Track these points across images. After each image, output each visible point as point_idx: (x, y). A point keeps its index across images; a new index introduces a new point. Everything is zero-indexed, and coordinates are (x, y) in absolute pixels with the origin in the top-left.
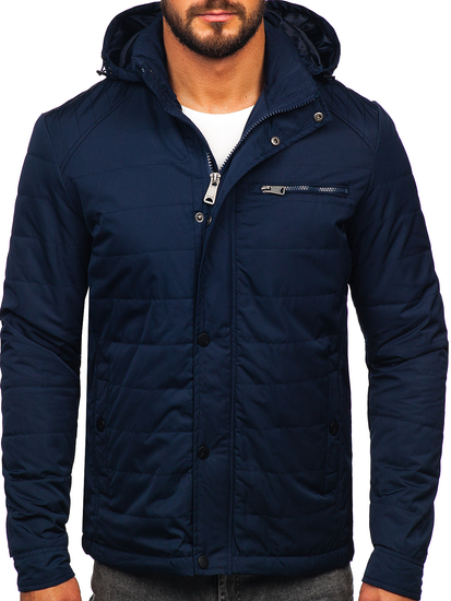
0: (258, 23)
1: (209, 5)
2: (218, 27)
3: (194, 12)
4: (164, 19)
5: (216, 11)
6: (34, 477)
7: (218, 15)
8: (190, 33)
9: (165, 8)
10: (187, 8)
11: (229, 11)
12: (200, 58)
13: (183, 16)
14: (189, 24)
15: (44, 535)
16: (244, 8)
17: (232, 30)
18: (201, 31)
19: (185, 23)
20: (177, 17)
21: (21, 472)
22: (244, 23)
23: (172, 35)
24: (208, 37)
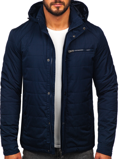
0: (68, 7)
1: (56, 2)
2: (58, 8)
3: (52, 4)
4: (44, 6)
5: (57, 4)
6: (10, 126)
7: (58, 5)
8: (51, 9)
9: (44, 3)
10: (50, 3)
11: (61, 4)
12: (53, 16)
13: (49, 5)
14: (50, 7)
15: (13, 141)
16: (65, 3)
17: (62, 9)
18: (54, 9)
19: (49, 7)
20: (47, 5)
21: (6, 124)
22: (65, 7)
23: (46, 10)
24: (56, 10)
